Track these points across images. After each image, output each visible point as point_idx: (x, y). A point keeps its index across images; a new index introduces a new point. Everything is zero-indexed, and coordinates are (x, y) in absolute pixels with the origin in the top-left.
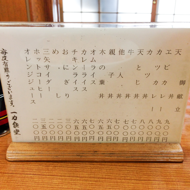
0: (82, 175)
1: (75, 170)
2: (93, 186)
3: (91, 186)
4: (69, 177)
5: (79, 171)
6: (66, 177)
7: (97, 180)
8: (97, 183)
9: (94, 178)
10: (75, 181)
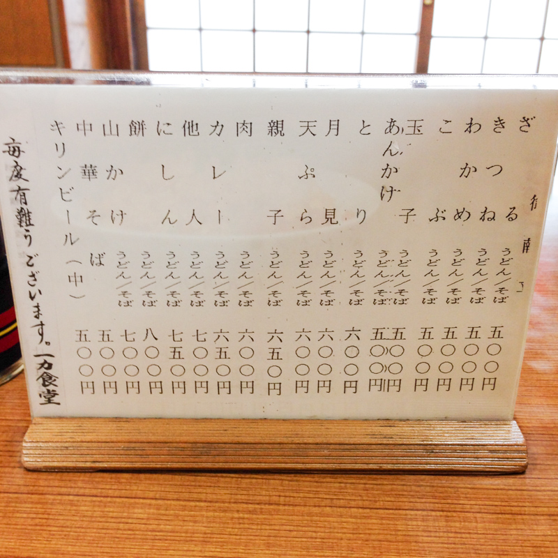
0: (214, 497)
1: (193, 484)
2: (244, 524)
3: (238, 526)
4: (178, 500)
5: (205, 484)
6: (169, 502)
7: (255, 508)
8: (254, 516)
9: (247, 503)
10: (192, 513)
